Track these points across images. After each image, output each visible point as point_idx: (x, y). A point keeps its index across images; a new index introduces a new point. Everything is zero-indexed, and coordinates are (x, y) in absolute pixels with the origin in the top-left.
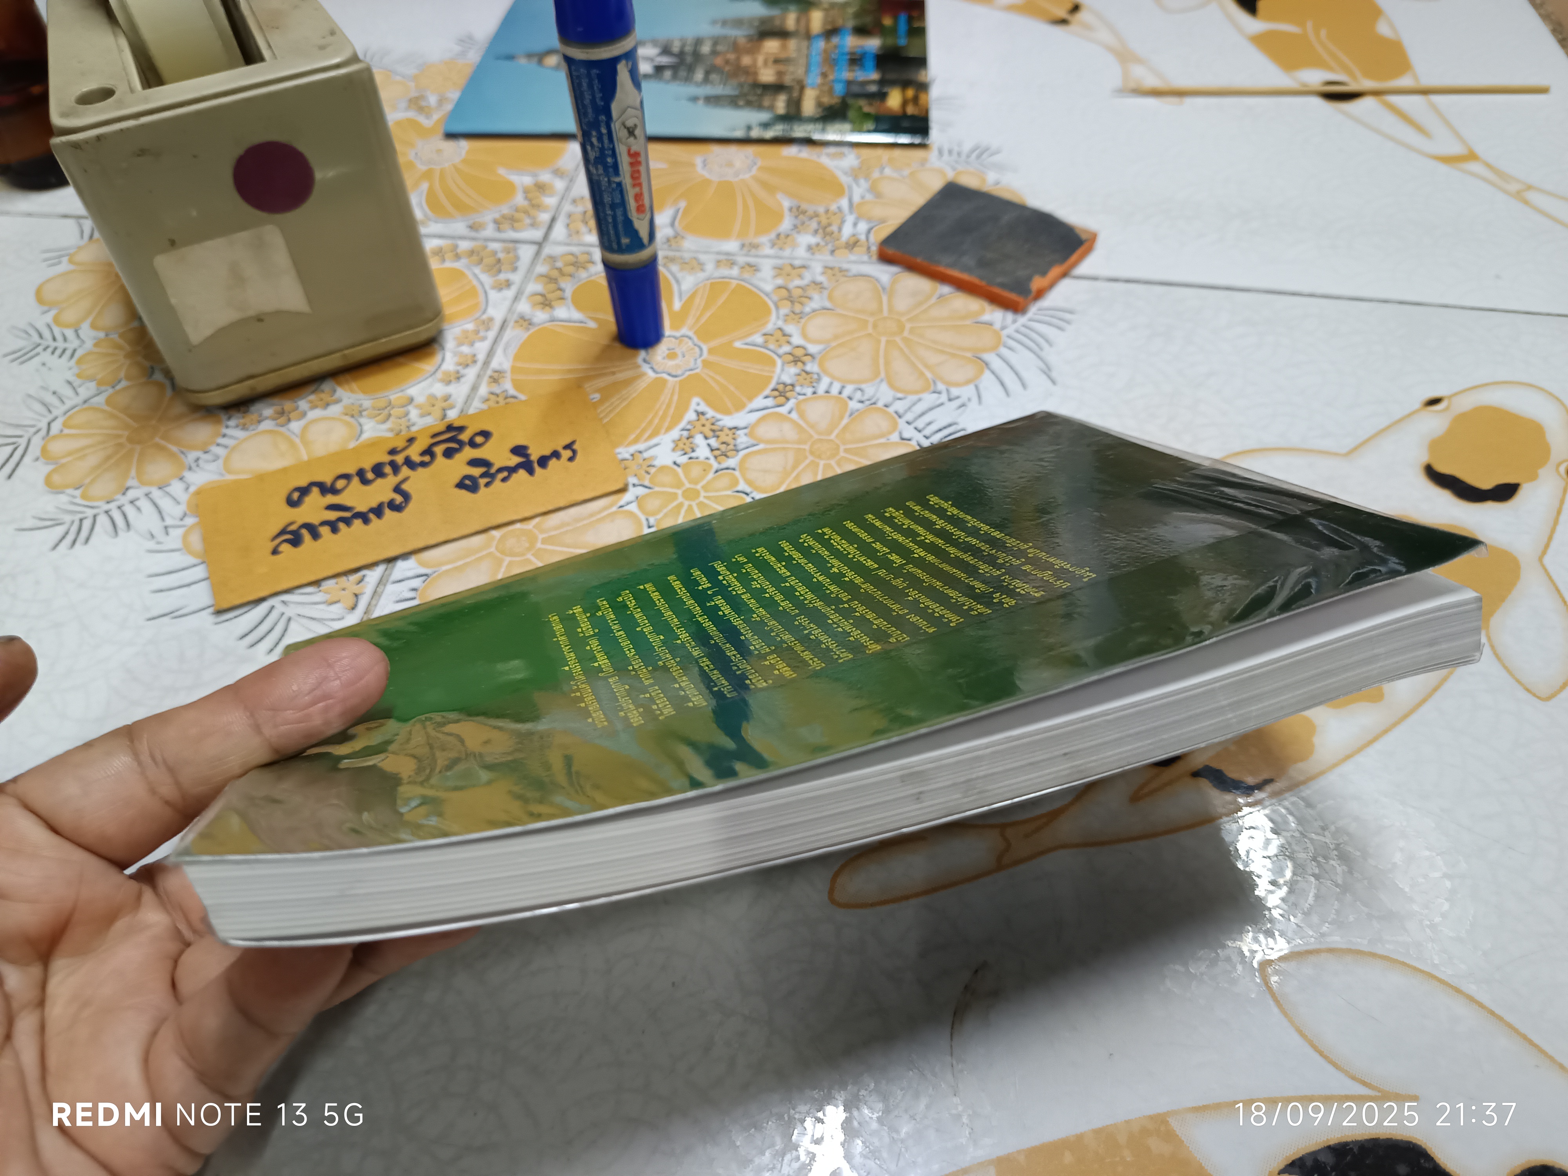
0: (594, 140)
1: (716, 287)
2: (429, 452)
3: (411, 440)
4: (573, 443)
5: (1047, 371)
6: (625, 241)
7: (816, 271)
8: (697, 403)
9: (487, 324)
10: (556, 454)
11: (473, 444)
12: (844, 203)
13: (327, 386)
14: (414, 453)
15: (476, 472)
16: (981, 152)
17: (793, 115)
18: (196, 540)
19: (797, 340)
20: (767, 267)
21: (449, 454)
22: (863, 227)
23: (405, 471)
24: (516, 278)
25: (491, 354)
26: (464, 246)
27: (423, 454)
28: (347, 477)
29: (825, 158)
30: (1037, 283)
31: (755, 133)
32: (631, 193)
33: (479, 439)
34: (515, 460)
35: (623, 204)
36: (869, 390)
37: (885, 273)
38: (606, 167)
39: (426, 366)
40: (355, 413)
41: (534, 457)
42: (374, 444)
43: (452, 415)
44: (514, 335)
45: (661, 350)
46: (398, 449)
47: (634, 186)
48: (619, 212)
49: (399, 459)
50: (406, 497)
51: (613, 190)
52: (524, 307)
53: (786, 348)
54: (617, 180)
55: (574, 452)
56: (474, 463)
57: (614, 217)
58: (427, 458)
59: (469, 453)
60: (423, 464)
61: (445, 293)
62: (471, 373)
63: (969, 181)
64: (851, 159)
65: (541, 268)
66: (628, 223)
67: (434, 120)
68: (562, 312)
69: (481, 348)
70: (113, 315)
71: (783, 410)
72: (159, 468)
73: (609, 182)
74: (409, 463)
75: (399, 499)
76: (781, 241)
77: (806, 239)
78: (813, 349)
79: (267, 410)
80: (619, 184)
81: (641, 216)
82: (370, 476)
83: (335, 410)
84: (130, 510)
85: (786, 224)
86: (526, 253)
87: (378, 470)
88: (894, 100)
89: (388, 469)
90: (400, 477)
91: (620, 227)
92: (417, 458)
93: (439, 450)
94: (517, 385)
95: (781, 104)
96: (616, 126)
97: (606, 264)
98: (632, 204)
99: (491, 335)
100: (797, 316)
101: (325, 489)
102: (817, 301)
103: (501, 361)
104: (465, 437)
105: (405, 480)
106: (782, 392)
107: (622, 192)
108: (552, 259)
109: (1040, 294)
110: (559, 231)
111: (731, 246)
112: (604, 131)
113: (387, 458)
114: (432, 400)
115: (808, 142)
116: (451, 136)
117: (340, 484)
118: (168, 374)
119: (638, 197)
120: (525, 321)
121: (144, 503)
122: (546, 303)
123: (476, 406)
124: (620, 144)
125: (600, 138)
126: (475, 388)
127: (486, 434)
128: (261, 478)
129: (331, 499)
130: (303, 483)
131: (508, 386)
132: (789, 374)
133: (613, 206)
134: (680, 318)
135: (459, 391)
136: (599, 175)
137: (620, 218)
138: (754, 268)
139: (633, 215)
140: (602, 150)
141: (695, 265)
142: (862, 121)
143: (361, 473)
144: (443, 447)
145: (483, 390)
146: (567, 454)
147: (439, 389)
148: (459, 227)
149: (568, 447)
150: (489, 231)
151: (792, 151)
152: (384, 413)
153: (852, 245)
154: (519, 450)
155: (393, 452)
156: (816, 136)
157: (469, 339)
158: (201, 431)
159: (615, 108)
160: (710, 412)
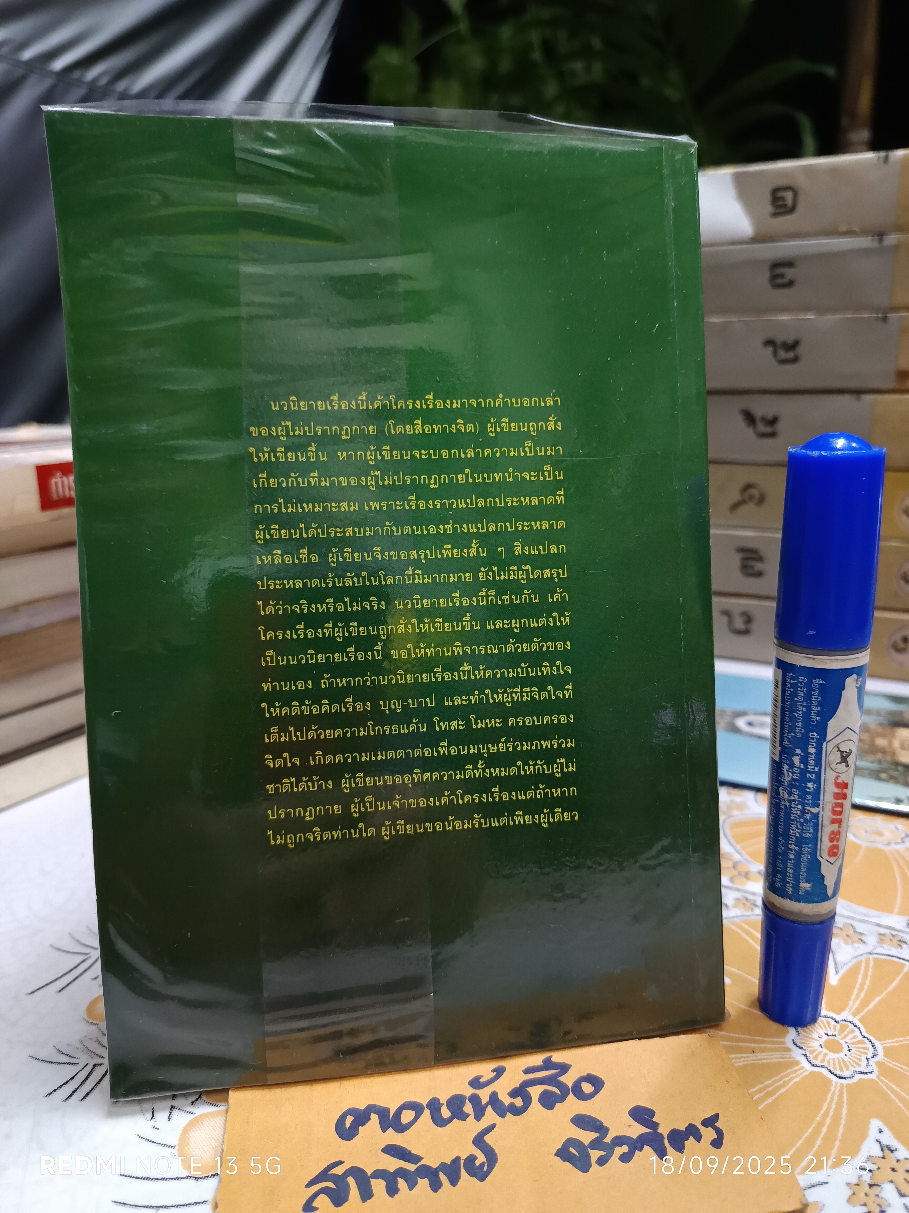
0: (796, 760)
2: (521, 1092)
3: (498, 1071)
4: (716, 1117)
6: (805, 886)
8: (876, 1127)
10: (692, 1131)
11: (579, 1093)
14: (502, 1090)
15: (587, 1137)
21: (547, 1101)
23: (491, 1116)
27: (514, 1094)
28: (417, 1108)
32: (827, 829)
33: (587, 1088)
34: (637, 1128)
35: (815, 840)
38: (803, 793)
41: (664, 1130)
46: (482, 1080)
47: (833, 821)
48: (806, 849)
49: (484, 1095)
50: (491, 1156)
51: (806, 821)
54: (814, 810)
55: (720, 1133)
56: (581, 1121)
57: (799, 855)
58: (519, 1102)
59: (573, 1105)
60: (517, 1111)
66: (815, 865)
73: (804, 812)
74: (497, 1106)
75: (482, 1156)
80: (816, 816)
81: (832, 860)
82: (446, 1113)
87: (456, 1107)
89: (468, 1108)
90: (484, 1123)
91: (803, 868)
92: (507, 1100)
93: (534, 1093)
96: (829, 748)
97: (768, 908)
98: (825, 843)
101: (386, 1120)
104: (567, 1079)
105: (492, 1127)
107: (816, 826)
112: (812, 750)
113: (468, 1091)
117: (405, 1117)
119: (835, 836)
124: (828, 770)
125: (804, 760)
127: (597, 1083)
129: (392, 1137)
130: (362, 1106)
133: (800, 842)
136: (790, 801)
137: (806, 857)
139: (823, 856)
140: (804, 772)
143: (434, 1105)
144: (540, 1089)
146: (708, 1134)
149: (710, 1122)
155: (476, 1082)
159: (833, 726)
160: (901, 1149)
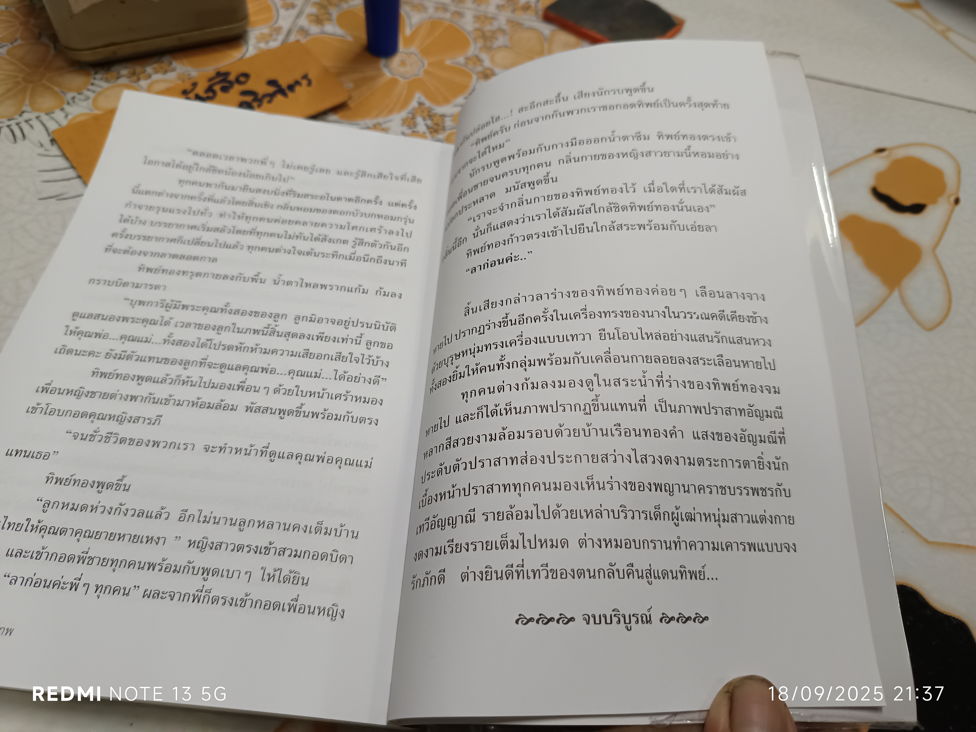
1: (434, 24)
3: (196, 84)
7: (502, 22)
8: (418, 97)
9: (278, 30)
10: (297, 83)
15: (248, 98)
19: (487, 63)
20: (469, 15)
24: (298, 2)
33: (242, 79)
34: (271, 89)
37: (547, 29)
39: (235, 54)
41: (284, 86)
45: (396, 60)
49: (191, 95)
52: (303, 22)
53: (479, 69)
55: (310, 81)
58: (210, 94)
59: (238, 88)
61: (251, 7)
68: (329, 28)
72: (46, 101)
74: (200, 98)
78: (497, 70)
79: (123, 71)
84: (25, 127)
99: (281, 37)
100: (488, 49)
102: (502, 41)
104: (232, 78)
118: (53, 36)
120: (304, 31)
121: (35, 123)
122: (318, 21)
134: (410, 41)
138: (461, 15)
141: (422, 8)
144: (219, 86)
146: (305, 82)
149: (306, 77)
153: (526, 8)
154: (272, 83)
155: (184, 93)
157: (265, 38)
158: (76, 79)
160: (428, 104)
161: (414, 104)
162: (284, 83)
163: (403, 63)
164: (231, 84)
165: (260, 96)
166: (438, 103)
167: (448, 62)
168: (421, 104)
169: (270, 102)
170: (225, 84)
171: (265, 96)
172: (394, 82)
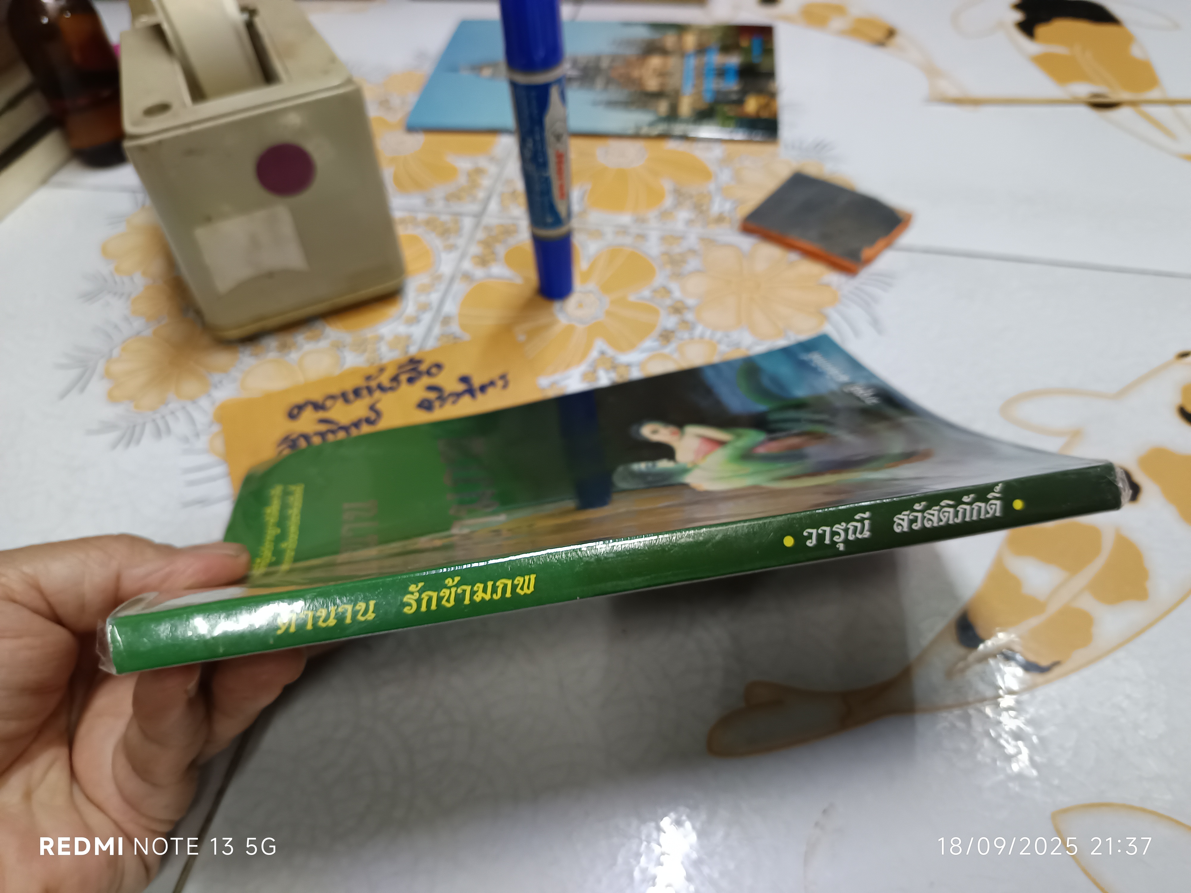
1: (614, 252)
2: (395, 379)
3: (382, 370)
4: (506, 374)
5: (875, 323)
6: (549, 220)
7: (692, 240)
8: (599, 344)
9: (438, 278)
10: (492, 383)
11: (429, 373)
12: (712, 186)
13: (319, 325)
14: (385, 379)
15: (432, 395)
16: (820, 147)
17: (673, 116)
18: (219, 444)
19: (677, 294)
20: (654, 236)
21: (411, 380)
22: (728, 206)
23: (377, 394)
24: (461, 242)
25: (442, 302)
26: (421, 216)
27: (391, 380)
28: (332, 397)
29: (698, 152)
30: (866, 253)
31: (645, 130)
32: (556, 184)
33: (434, 370)
34: (461, 387)
35: (549, 191)
36: (735, 336)
37: (747, 242)
38: (538, 163)
39: (392, 311)
40: (338, 346)
41: (477, 385)
42: (353, 372)
43: (413, 351)
44: (460, 288)
45: (572, 302)
46: (372, 377)
47: (559, 179)
48: (546, 199)
49: (373, 384)
50: (378, 414)
51: (542, 182)
52: (467, 265)
53: (668, 302)
54: (545, 175)
55: (507, 381)
56: (431, 388)
57: (542, 203)
58: (394, 384)
59: (425, 381)
60: (392, 389)
61: (408, 253)
62: (427, 317)
63: (812, 170)
64: (718, 151)
65: (480, 235)
66: (552, 207)
67: (398, 116)
68: (498, 270)
69: (435, 297)
70: (157, 266)
71: (667, 350)
72: (190, 386)
73: (540, 177)
74: (381, 388)
75: (373, 416)
76: (665, 215)
77: (684, 215)
78: (691, 302)
79: (272, 343)
80: (547, 178)
81: (563, 202)
82: (351, 396)
83: (323, 344)
84: (170, 419)
85: (668, 201)
86: (468, 223)
87: (357, 392)
88: (752, 105)
89: (365, 392)
90: (374, 398)
91: (546, 209)
92: (386, 384)
93: (404, 378)
94: (463, 327)
95: (663, 107)
96: (548, 134)
98: (556, 192)
99: (442, 287)
100: (677, 276)
101: (318, 406)
102: (693, 264)
103: (450, 308)
104: (423, 367)
105: (378, 401)
106: (666, 336)
107: (549, 184)
108: (487, 228)
109: (868, 261)
110: (493, 206)
111: (626, 219)
112: (537, 137)
113: (364, 383)
114: (398, 338)
115: (685, 138)
116: (411, 129)
117: (329, 403)
118: (198, 313)
119: (561, 187)
120: (467, 277)
121: (180, 414)
122: (483, 261)
123: (431, 344)
124: (550, 146)
125: (535, 144)
126: (430, 329)
127: (439, 366)
128: (269, 397)
129: (321, 415)
130: (300, 401)
131: (455, 328)
132: (670, 322)
133: (542, 195)
134: (586, 277)
135: (418, 331)
137: (547, 204)
138: (642, 237)
139: (557, 201)
140: (535, 152)
141: (597, 234)
142: (726, 121)
143: (344, 395)
144: (407, 375)
145: (437, 330)
146: (501, 383)
147: (402, 329)
148: (416, 201)
149: (503, 377)
150: (440, 205)
151: (671, 145)
152: (360, 346)
153: (720, 219)
154: (465, 380)
155: (369, 378)
156: (692, 134)
157: (425, 289)
158: (222, 358)
159: (548, 119)
160: (610, 352)
161: (594, 354)
162: (477, 382)
163: (580, 305)
164: (420, 374)
165: (446, 394)
166: (622, 350)
167: (632, 298)
168: (602, 353)
169: (454, 402)
170: (413, 374)
171: (452, 394)
172: (570, 329)
